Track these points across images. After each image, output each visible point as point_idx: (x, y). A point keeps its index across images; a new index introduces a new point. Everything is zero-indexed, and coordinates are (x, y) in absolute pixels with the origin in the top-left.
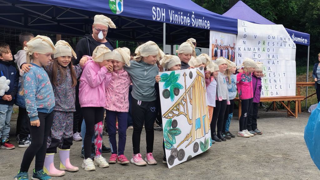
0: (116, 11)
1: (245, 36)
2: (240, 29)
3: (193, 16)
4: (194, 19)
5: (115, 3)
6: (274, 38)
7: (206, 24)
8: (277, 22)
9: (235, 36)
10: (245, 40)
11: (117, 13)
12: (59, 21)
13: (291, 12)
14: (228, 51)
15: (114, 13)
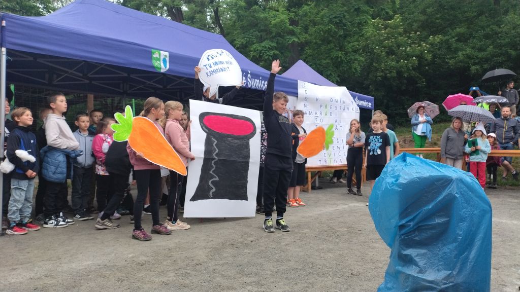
1: (306, 99)
2: (301, 91)
3: (249, 75)
5: (159, 60)
6: (336, 101)
7: (264, 85)
8: (339, 84)
9: (295, 98)
10: (306, 103)
11: (162, 71)
12: (91, 79)
13: (354, 73)
15: (158, 70)
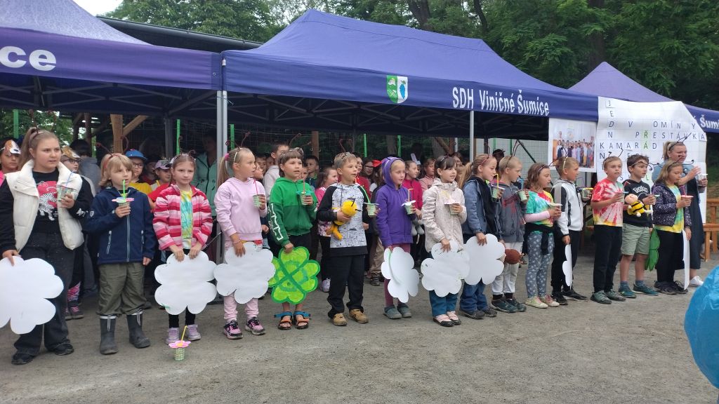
0: (397, 99)
1: (612, 124)
2: (603, 113)
3: (520, 96)
4: (522, 102)
5: (395, 88)
6: (664, 125)
7: (543, 108)
9: (593, 124)
10: (611, 130)
11: (399, 102)
14: (582, 149)
15: (394, 102)
